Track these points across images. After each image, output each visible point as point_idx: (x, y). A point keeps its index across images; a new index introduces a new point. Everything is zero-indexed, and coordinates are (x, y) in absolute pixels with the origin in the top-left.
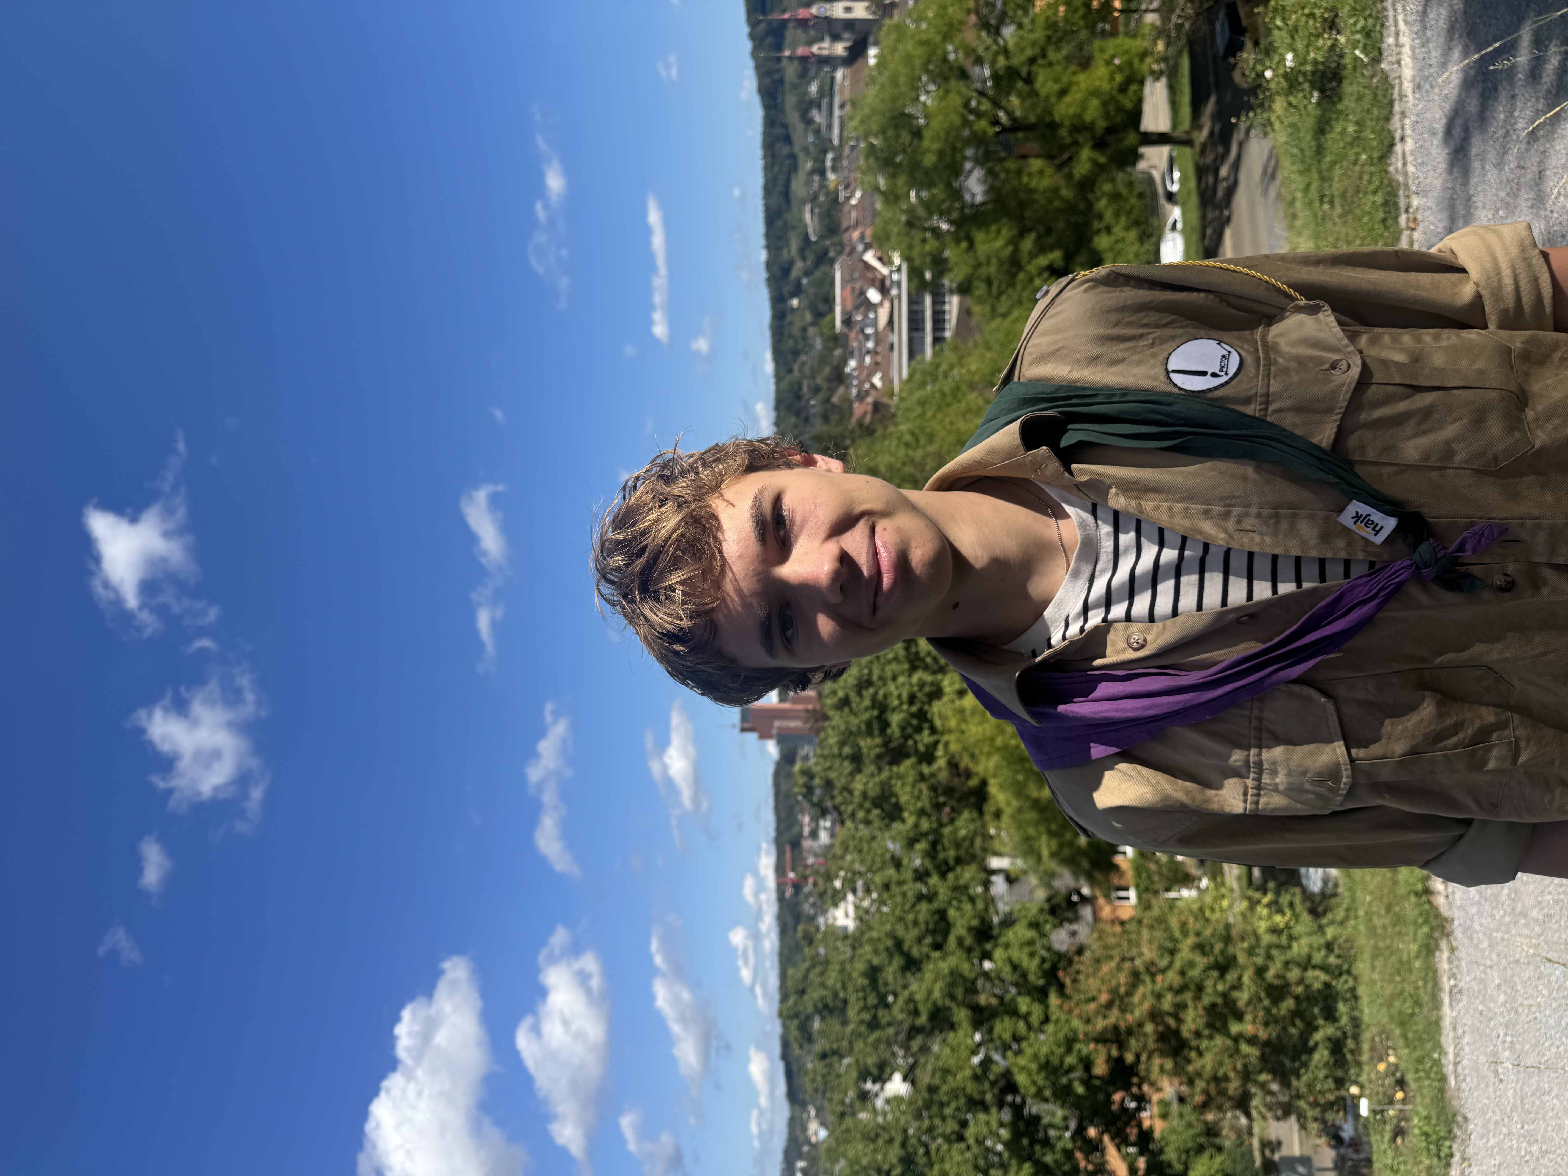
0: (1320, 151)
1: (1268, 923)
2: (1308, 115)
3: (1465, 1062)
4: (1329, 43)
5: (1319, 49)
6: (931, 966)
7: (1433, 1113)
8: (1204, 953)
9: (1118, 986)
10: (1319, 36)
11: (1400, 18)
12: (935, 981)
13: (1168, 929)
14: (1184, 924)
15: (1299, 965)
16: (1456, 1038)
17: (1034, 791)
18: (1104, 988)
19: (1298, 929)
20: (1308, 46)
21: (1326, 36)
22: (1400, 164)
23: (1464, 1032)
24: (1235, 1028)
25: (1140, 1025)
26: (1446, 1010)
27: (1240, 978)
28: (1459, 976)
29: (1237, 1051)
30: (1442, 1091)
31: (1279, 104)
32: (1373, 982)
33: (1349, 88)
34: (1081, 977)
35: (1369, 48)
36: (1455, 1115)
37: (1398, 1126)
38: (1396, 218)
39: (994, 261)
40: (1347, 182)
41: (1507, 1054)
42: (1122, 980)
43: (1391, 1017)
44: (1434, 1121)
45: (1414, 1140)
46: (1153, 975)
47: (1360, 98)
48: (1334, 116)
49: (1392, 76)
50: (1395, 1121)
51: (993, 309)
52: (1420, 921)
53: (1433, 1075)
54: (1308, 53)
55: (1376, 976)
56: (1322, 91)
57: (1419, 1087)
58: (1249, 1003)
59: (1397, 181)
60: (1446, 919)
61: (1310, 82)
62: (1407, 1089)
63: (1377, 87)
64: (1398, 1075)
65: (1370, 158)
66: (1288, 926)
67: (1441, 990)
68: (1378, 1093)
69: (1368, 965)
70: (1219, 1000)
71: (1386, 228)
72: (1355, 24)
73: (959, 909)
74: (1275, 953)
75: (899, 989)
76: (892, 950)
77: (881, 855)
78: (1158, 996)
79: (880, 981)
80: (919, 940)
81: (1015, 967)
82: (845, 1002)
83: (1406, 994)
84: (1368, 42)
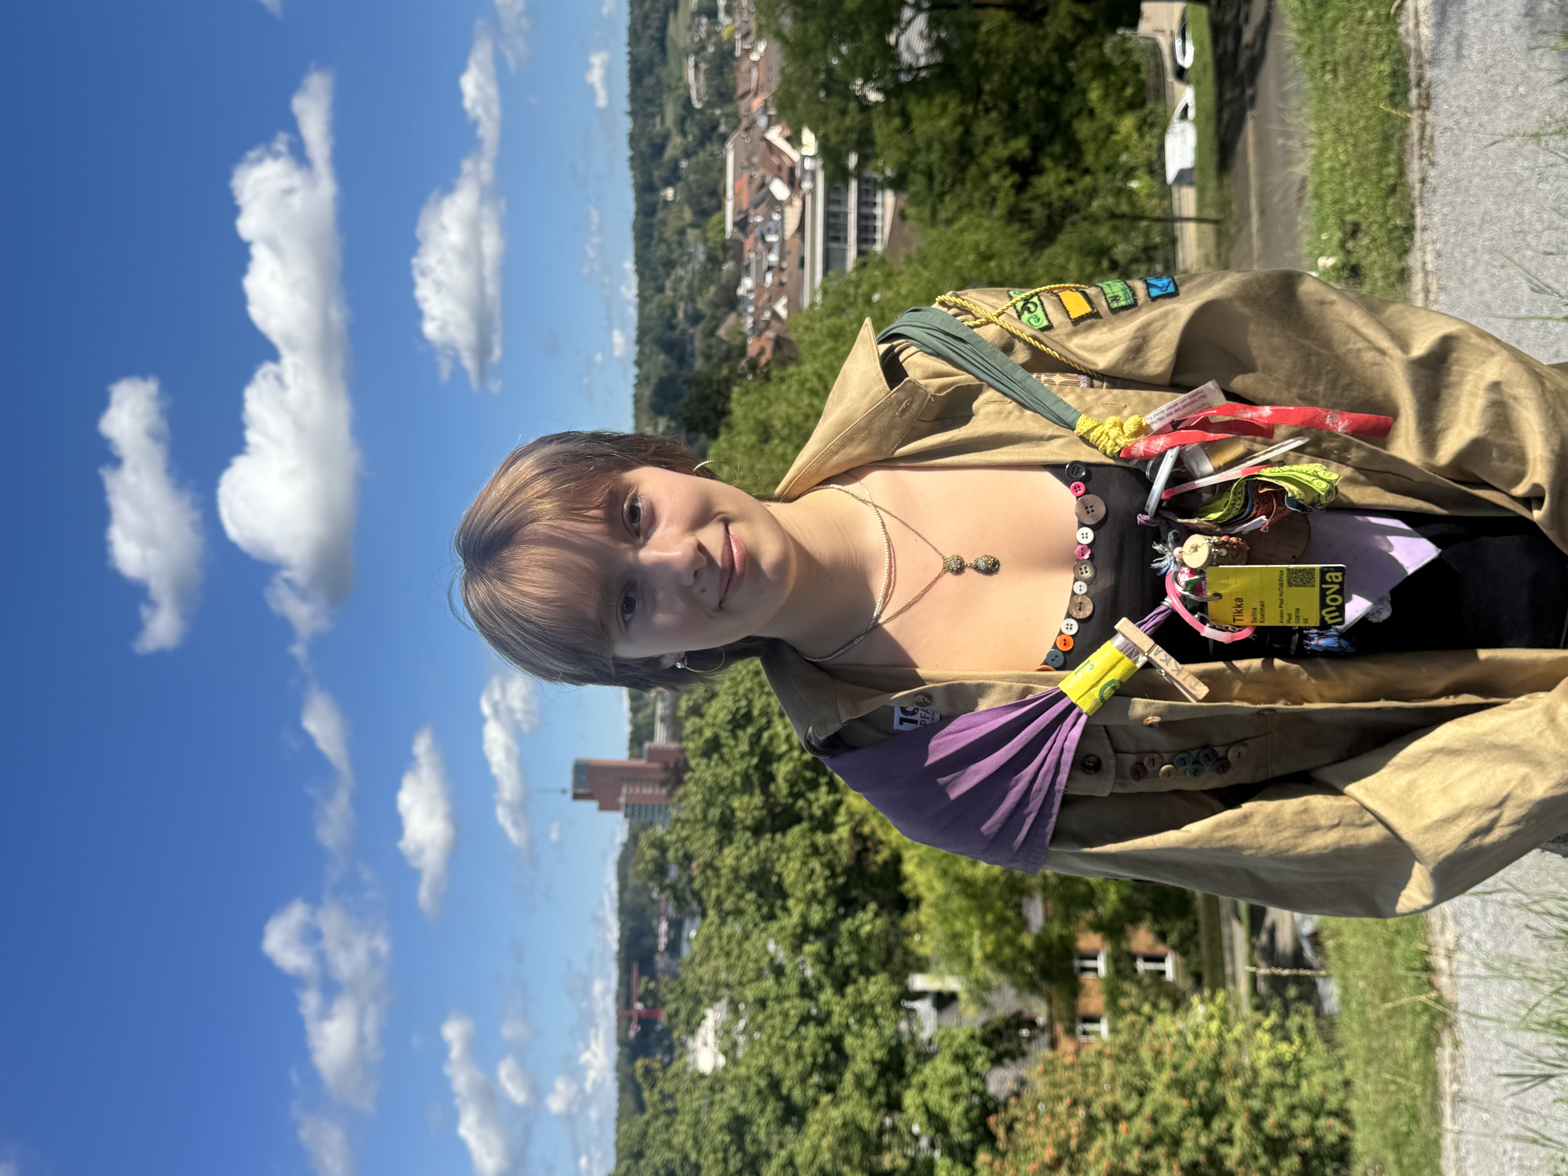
1: (1272, 1053)
6: (818, 1115)
8: (1183, 1094)
9: (1069, 1137)
12: (824, 1135)
13: (1137, 1061)
14: (1158, 1053)
15: (1308, 1109)
16: (1458, 1160)
17: (965, 869)
18: (1048, 1140)
19: (1310, 1063)
22: (1411, 24)
27: (1230, 1127)
28: (1463, 1079)
34: (1018, 1126)
38: (1406, 93)
39: (937, 146)
40: (1350, 45)
42: (1074, 1130)
46: (1115, 1122)
51: (934, 212)
52: (1419, 1008)
58: (1241, 1162)
59: (1407, 46)
60: (1449, 1005)
66: (1296, 1059)
67: (1442, 1097)
69: (1360, 1073)
70: (1202, 1158)
71: (1395, 106)
73: (859, 1035)
74: (1277, 1094)
75: (773, 1149)
76: (766, 1092)
77: (756, 961)
78: (1121, 1151)
79: (748, 1138)
80: (803, 1078)
81: (932, 1116)
82: (697, 1168)
83: (1402, 1107)
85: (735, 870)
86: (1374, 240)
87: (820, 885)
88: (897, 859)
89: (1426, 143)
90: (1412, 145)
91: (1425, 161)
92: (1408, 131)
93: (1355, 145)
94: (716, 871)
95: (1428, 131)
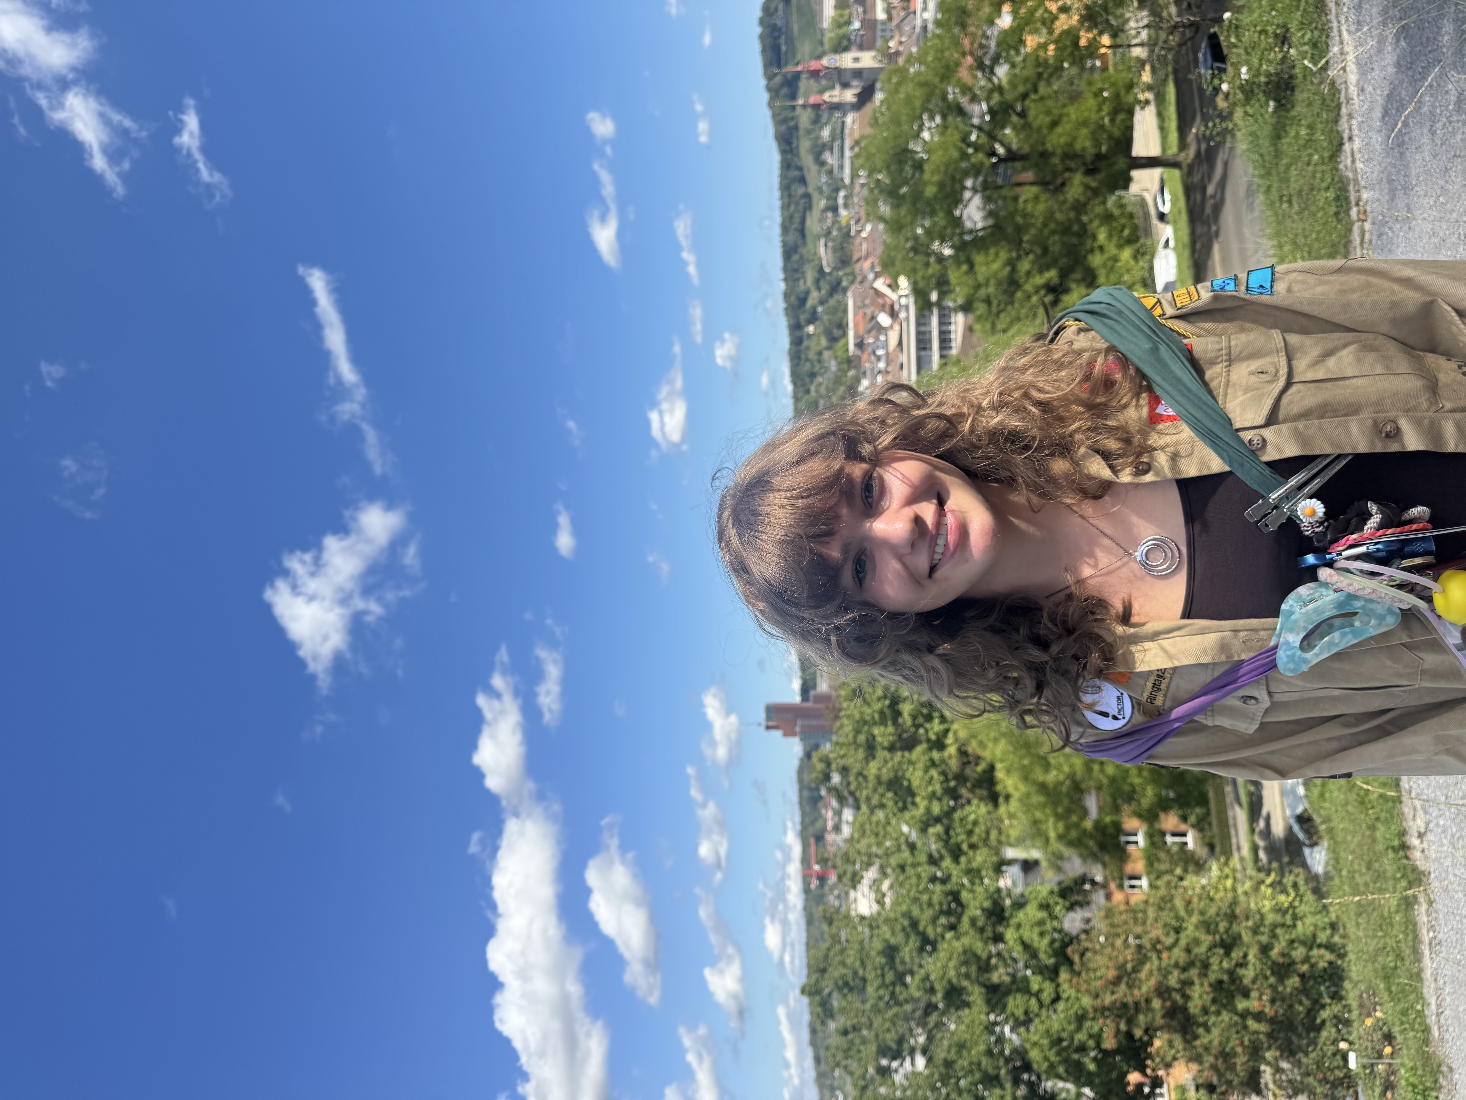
0: (1278, 154)
1: (1273, 903)
2: (1265, 123)
3: (1447, 1012)
4: (1280, 56)
5: (1270, 62)
6: (945, 946)
7: (1419, 1064)
8: (1208, 932)
9: (1126, 962)
10: (1271, 49)
11: (1344, 28)
12: (950, 959)
13: (1173, 909)
14: (1188, 903)
15: (1303, 943)
16: (1437, 989)
17: (1039, 775)
18: (1111, 964)
19: (1302, 909)
20: (1261, 60)
21: (1277, 49)
22: (1349, 162)
23: (1445, 983)
24: (1241, 1005)
25: (1148, 1001)
26: (1427, 962)
27: (1245, 956)
28: (1438, 928)
29: (1245, 1027)
30: (1426, 1042)
31: (1238, 114)
32: (1359, 938)
33: (1301, 96)
34: (1089, 955)
35: (1316, 58)
36: (1440, 1066)
37: (1387, 1080)
38: (1347, 211)
39: (992, 282)
40: (1302, 181)
42: (1129, 958)
43: (1376, 971)
44: (1420, 1072)
45: (1402, 1092)
46: (1159, 952)
47: (1310, 104)
49: (1339, 81)
50: (1384, 1074)
51: (993, 326)
52: (1398, 875)
53: (1416, 1026)
54: (1261, 65)
55: (1361, 933)
56: (1277, 100)
57: (1405, 1039)
58: (1254, 981)
59: (1347, 177)
60: (1423, 873)
61: (1264, 92)
62: (1393, 1043)
63: (1325, 93)
64: (1385, 1029)
65: (1322, 158)
66: (1291, 906)
67: (1421, 942)
69: (1353, 923)
70: (1225, 977)
71: (1339, 221)
72: (1303, 36)
73: (972, 891)
74: (1279, 931)
75: (916, 968)
76: (909, 930)
77: (897, 840)
78: (1165, 973)
79: (898, 960)
80: (934, 920)
81: (1026, 946)
82: (864, 980)
83: (1388, 949)
84: (1316, 52)
85: (878, 777)
87: (938, 787)
88: (992, 768)
89: (1365, 246)
90: (1355, 248)
92: (1352, 238)
94: (865, 778)
95: (1367, 236)
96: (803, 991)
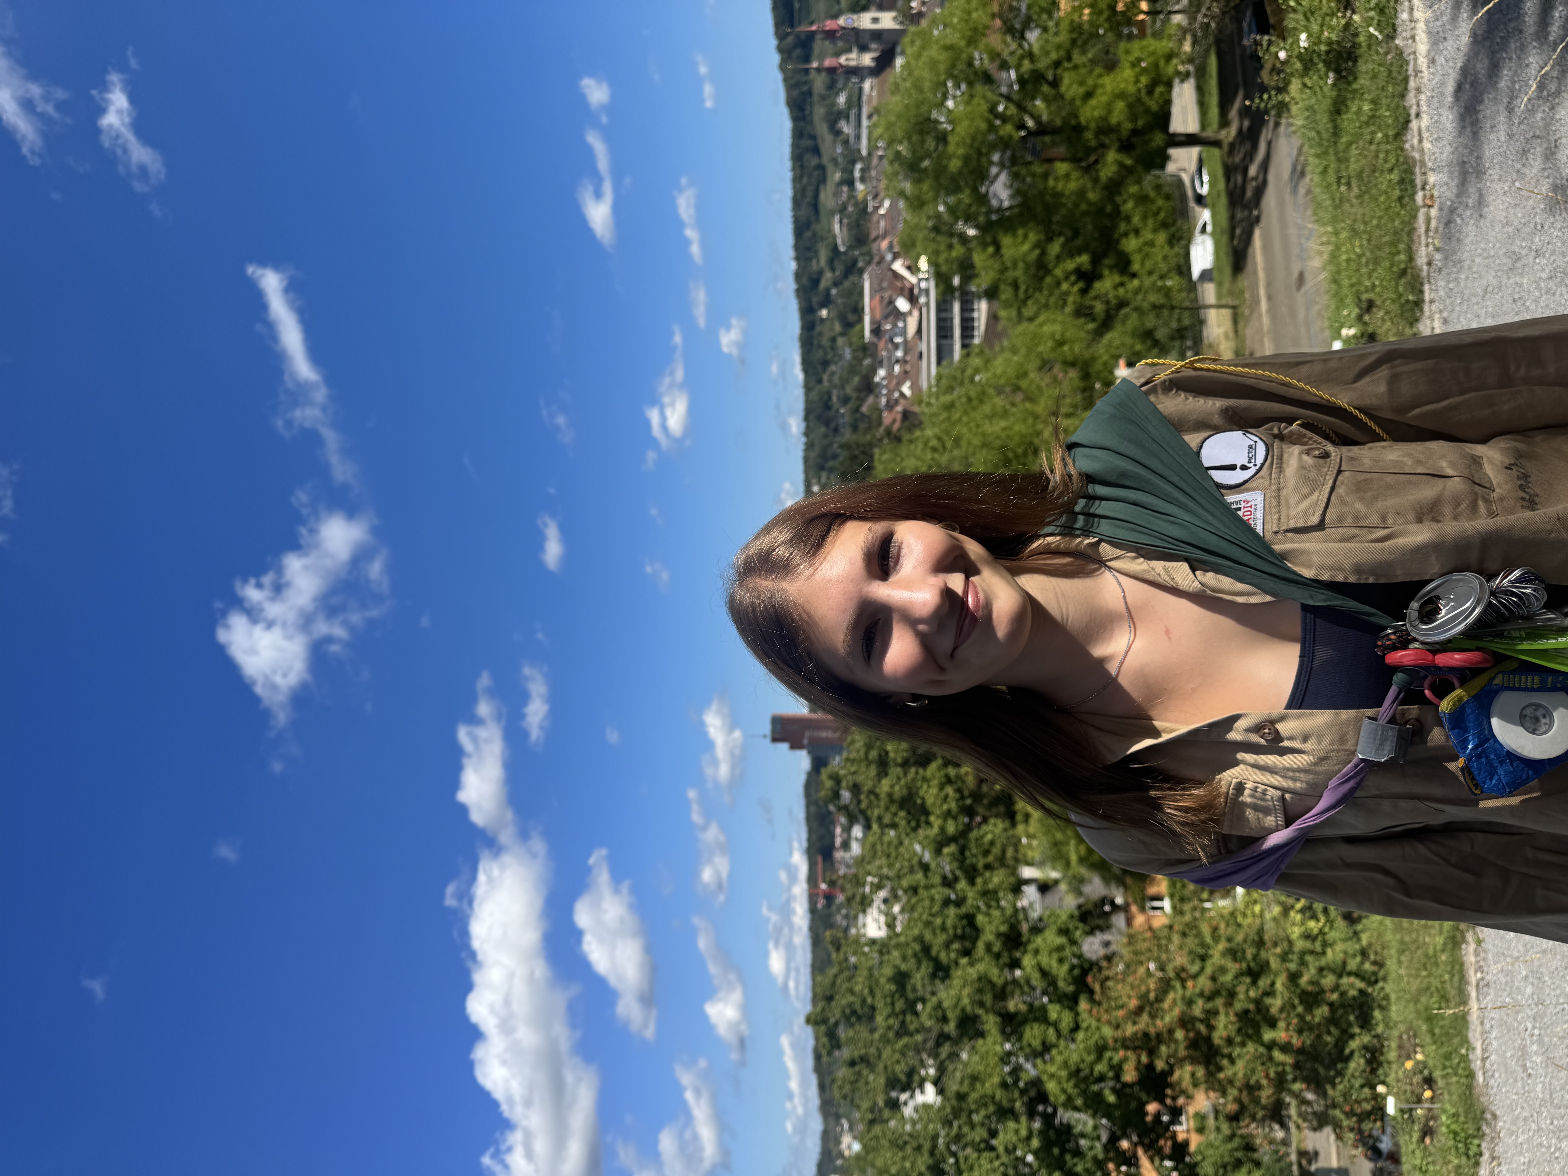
0: (1336, 132)
1: (1303, 929)
2: (1324, 97)
3: (1493, 1057)
4: (1343, 22)
5: (1331, 28)
6: (959, 972)
7: (1461, 1110)
8: (1235, 959)
9: (1148, 991)
10: (1333, 14)
12: (964, 986)
13: (1199, 935)
14: (1215, 929)
15: (1333, 971)
16: (1484, 1032)
18: (1134, 994)
19: (1332, 935)
20: (1322, 26)
21: (1340, 14)
22: (1415, 141)
23: (1492, 1027)
24: (1268, 1035)
25: (1171, 1032)
26: (1473, 1004)
27: (1273, 984)
28: (1486, 969)
29: (1271, 1058)
30: (1470, 1087)
31: (1295, 86)
32: (1400, 977)
33: (1364, 67)
34: (1110, 984)
35: (1383, 24)
36: (1483, 1112)
37: (1426, 1125)
38: (1412, 196)
39: (1021, 265)
40: (1363, 162)
41: (1535, 1047)
42: (1152, 987)
43: (1418, 1012)
44: (1462, 1119)
45: (1443, 1139)
46: (1183, 981)
47: (1375, 77)
48: (1349, 96)
49: (1407, 51)
50: (1423, 1120)
51: (1019, 313)
53: (1460, 1071)
54: (1322, 31)
55: (1402, 972)
56: (1338, 71)
57: (1447, 1084)
58: (1281, 1010)
59: (1413, 158)
61: (1324, 61)
62: (1435, 1087)
63: (1392, 64)
64: (1426, 1072)
65: (1386, 136)
66: (1321, 932)
67: (1467, 983)
68: (1405, 1092)
69: (1394, 960)
70: (1251, 1007)
71: (1403, 206)
73: (988, 914)
74: (1309, 958)
75: (928, 996)
76: (920, 955)
77: (909, 860)
78: (1190, 1002)
79: (909, 988)
80: (947, 945)
81: (1044, 973)
82: (873, 1008)
83: (1433, 989)
84: (1382, 19)
85: (890, 795)
86: (1387, 313)
87: (953, 805)
89: (1431, 234)
90: (1419, 236)
91: (1431, 248)
92: (1416, 225)
93: (1369, 240)
94: (877, 796)
95: (1433, 224)
96: (808, 1020)
